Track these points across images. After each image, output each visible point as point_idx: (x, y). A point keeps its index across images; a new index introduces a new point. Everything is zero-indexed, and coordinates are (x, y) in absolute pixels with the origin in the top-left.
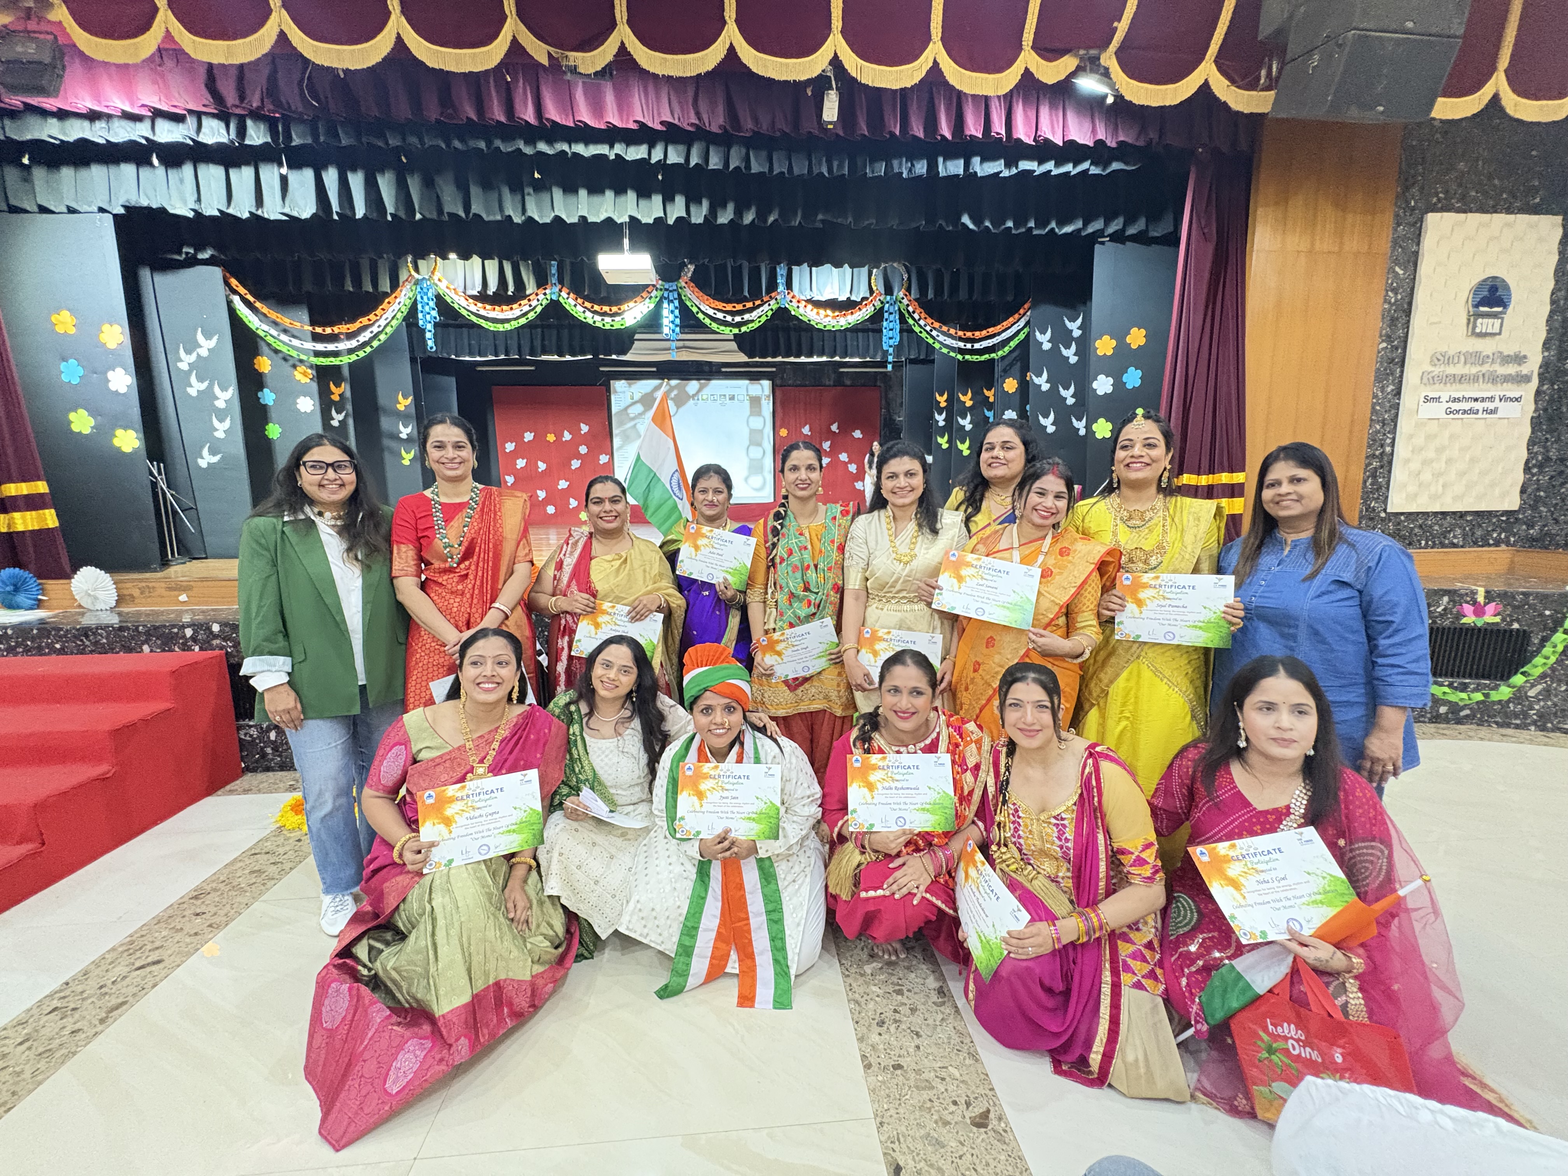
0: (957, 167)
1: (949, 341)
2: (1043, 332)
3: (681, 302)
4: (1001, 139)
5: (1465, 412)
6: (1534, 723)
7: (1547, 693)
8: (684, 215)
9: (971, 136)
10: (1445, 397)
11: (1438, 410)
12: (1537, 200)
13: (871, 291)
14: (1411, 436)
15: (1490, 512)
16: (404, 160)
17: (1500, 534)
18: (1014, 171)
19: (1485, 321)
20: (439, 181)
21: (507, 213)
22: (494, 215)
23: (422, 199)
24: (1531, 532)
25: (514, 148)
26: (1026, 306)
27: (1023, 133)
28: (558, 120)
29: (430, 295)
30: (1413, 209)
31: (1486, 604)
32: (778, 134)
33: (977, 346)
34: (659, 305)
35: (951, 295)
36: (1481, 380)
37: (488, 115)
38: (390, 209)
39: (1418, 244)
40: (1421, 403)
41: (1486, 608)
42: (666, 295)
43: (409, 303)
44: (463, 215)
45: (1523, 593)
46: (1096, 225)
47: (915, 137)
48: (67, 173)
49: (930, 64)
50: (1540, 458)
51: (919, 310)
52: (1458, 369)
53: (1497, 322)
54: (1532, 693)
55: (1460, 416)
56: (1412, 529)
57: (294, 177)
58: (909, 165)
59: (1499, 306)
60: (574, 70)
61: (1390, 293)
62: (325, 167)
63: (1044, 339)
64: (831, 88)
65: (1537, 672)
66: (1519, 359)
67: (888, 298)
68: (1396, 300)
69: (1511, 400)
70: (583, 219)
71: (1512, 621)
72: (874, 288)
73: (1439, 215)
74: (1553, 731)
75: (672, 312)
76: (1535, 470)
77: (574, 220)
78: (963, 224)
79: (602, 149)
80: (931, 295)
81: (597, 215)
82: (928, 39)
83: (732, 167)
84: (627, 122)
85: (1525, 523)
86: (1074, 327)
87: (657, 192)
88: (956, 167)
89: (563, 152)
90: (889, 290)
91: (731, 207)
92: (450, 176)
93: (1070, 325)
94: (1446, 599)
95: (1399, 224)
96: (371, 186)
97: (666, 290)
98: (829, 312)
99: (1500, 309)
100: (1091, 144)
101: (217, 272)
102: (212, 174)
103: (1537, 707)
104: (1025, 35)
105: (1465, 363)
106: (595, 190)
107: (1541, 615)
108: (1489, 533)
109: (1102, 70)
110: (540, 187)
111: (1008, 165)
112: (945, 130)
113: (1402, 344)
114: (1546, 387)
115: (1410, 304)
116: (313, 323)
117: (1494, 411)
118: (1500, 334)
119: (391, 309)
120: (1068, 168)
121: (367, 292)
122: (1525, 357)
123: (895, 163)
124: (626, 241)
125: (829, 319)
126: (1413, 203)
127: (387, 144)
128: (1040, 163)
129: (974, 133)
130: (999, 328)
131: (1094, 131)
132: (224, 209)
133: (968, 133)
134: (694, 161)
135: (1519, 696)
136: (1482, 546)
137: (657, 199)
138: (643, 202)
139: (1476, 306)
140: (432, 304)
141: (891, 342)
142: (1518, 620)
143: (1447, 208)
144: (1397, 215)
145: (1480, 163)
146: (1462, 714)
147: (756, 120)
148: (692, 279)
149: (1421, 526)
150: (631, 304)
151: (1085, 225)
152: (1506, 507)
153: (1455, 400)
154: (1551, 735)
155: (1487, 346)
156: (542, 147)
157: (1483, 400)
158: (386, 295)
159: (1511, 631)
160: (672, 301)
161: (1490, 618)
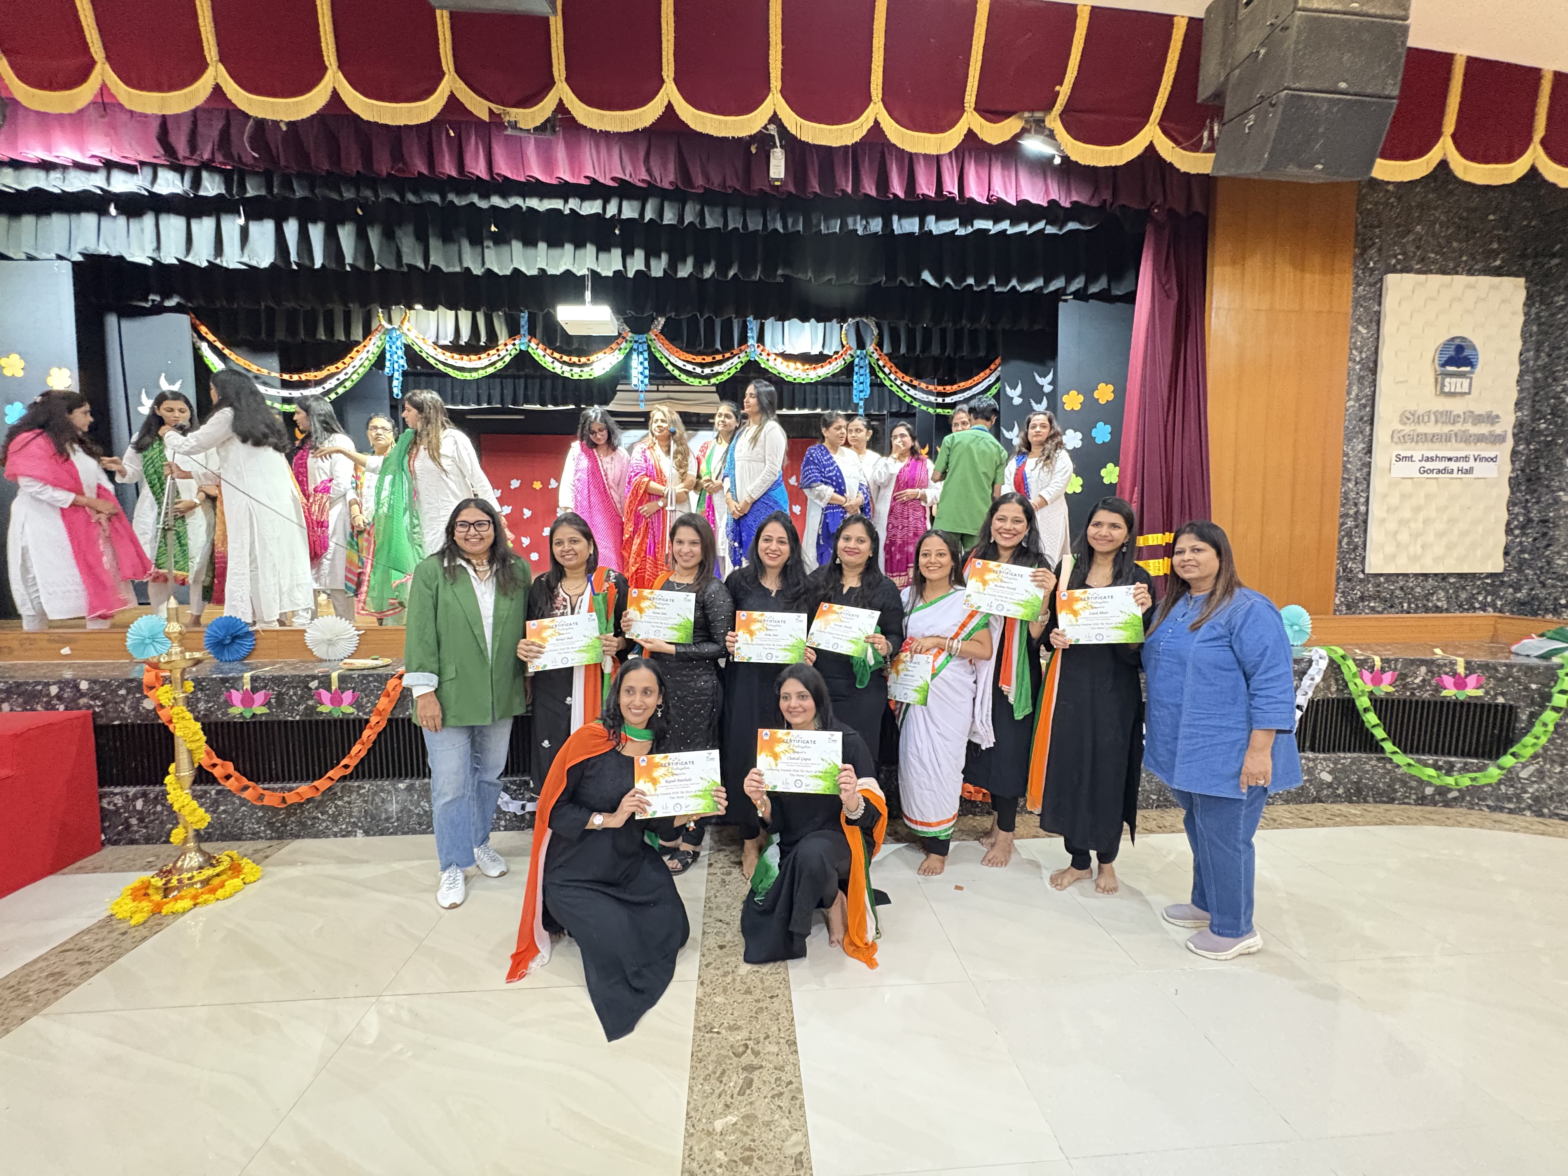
0: (913, 225)
1: (919, 395)
2: (1014, 387)
3: (651, 354)
4: (954, 198)
5: (1439, 471)
6: (1529, 807)
7: (1541, 774)
8: (643, 268)
9: (923, 195)
10: (1417, 456)
11: (1411, 469)
12: (1498, 263)
13: (843, 346)
14: (1385, 496)
15: (1474, 574)
16: (360, 213)
17: (1485, 598)
18: (970, 230)
19: (1454, 380)
20: (399, 233)
21: (465, 265)
22: (454, 266)
23: (381, 250)
24: (1518, 595)
25: (468, 202)
26: (998, 361)
27: (975, 192)
28: (509, 175)
29: (399, 344)
30: (1372, 270)
31: (1466, 676)
32: (730, 191)
33: (948, 400)
34: (628, 356)
35: (923, 351)
36: (1453, 440)
37: (439, 169)
38: (349, 260)
39: (1380, 304)
40: (1393, 462)
41: (1468, 680)
42: (635, 347)
43: (377, 351)
44: (422, 266)
45: (1506, 665)
46: (1057, 284)
47: (867, 195)
48: (28, 220)
49: (872, 124)
50: (1521, 519)
51: (889, 364)
52: (1430, 428)
53: (1466, 382)
54: (1524, 774)
55: (1435, 475)
56: (1393, 592)
57: (255, 228)
58: (864, 222)
59: (1466, 366)
60: (514, 125)
61: (1354, 352)
62: (286, 219)
63: (1015, 395)
64: (775, 146)
65: (1529, 752)
66: (1492, 419)
67: (859, 352)
68: (1362, 359)
69: (1487, 460)
70: (543, 271)
71: (1496, 695)
72: (845, 343)
73: (1399, 275)
74: (1550, 817)
75: (642, 363)
76: (1517, 532)
77: (534, 272)
78: (924, 281)
79: (557, 204)
80: (903, 350)
81: (557, 267)
82: (868, 100)
83: (686, 223)
84: (579, 178)
85: (1511, 586)
86: (1045, 383)
87: (616, 246)
88: (911, 225)
89: (517, 207)
90: (861, 345)
91: (690, 261)
92: (410, 229)
93: (1040, 380)
94: (1423, 669)
95: (1359, 285)
96: (331, 237)
97: (636, 342)
98: (799, 365)
99: (1468, 369)
100: (1045, 204)
101: (184, 320)
102: (174, 225)
103: (1531, 790)
104: (967, 98)
105: (1437, 421)
106: (555, 243)
107: (1526, 689)
108: (1473, 597)
109: (1047, 132)
110: (500, 240)
111: (963, 224)
112: (897, 189)
113: (1370, 403)
114: (1521, 447)
115: (1376, 363)
116: (283, 370)
117: (1470, 471)
118: (1469, 393)
119: (359, 357)
120: (1024, 227)
121: (339, 341)
122: (1497, 417)
123: (850, 221)
124: (588, 294)
125: (799, 371)
126: (1371, 264)
127: (341, 195)
128: (996, 222)
129: (926, 192)
130: (969, 383)
131: (1047, 192)
132: (182, 258)
133: (919, 192)
134: (649, 215)
135: (1510, 777)
136: (1468, 610)
137: (617, 253)
138: (602, 256)
139: (1443, 365)
140: (400, 353)
141: (862, 395)
142: (1503, 694)
143: (1407, 270)
144: (1357, 276)
145: (1437, 226)
146: (1451, 795)
147: (707, 178)
148: (662, 332)
149: (1402, 588)
150: (601, 355)
151: (1047, 283)
152: (1490, 569)
153: (1427, 459)
154: (1548, 821)
155: (1457, 406)
156: (496, 201)
157: (1457, 459)
158: (357, 343)
159: (1497, 705)
160: (642, 353)
161: (1472, 692)
